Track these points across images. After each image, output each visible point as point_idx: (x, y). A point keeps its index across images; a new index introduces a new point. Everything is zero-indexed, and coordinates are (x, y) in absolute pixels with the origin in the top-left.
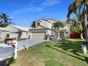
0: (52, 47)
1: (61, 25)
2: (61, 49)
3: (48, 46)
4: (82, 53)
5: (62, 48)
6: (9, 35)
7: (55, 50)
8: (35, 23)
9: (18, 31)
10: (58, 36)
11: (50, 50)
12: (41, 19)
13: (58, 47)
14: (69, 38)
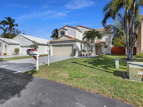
0: (80, 63)
1: (97, 34)
2: (91, 65)
3: (76, 63)
4: (114, 68)
5: (93, 64)
6: (19, 50)
7: (83, 65)
8: (57, 33)
9: (33, 44)
10: (92, 51)
11: (76, 65)
12: (67, 26)
13: (88, 63)
14: (109, 54)
